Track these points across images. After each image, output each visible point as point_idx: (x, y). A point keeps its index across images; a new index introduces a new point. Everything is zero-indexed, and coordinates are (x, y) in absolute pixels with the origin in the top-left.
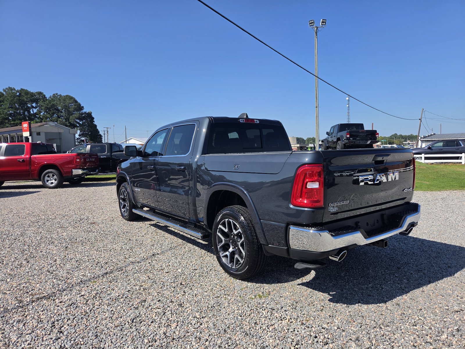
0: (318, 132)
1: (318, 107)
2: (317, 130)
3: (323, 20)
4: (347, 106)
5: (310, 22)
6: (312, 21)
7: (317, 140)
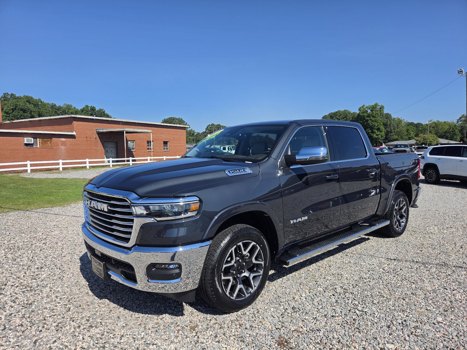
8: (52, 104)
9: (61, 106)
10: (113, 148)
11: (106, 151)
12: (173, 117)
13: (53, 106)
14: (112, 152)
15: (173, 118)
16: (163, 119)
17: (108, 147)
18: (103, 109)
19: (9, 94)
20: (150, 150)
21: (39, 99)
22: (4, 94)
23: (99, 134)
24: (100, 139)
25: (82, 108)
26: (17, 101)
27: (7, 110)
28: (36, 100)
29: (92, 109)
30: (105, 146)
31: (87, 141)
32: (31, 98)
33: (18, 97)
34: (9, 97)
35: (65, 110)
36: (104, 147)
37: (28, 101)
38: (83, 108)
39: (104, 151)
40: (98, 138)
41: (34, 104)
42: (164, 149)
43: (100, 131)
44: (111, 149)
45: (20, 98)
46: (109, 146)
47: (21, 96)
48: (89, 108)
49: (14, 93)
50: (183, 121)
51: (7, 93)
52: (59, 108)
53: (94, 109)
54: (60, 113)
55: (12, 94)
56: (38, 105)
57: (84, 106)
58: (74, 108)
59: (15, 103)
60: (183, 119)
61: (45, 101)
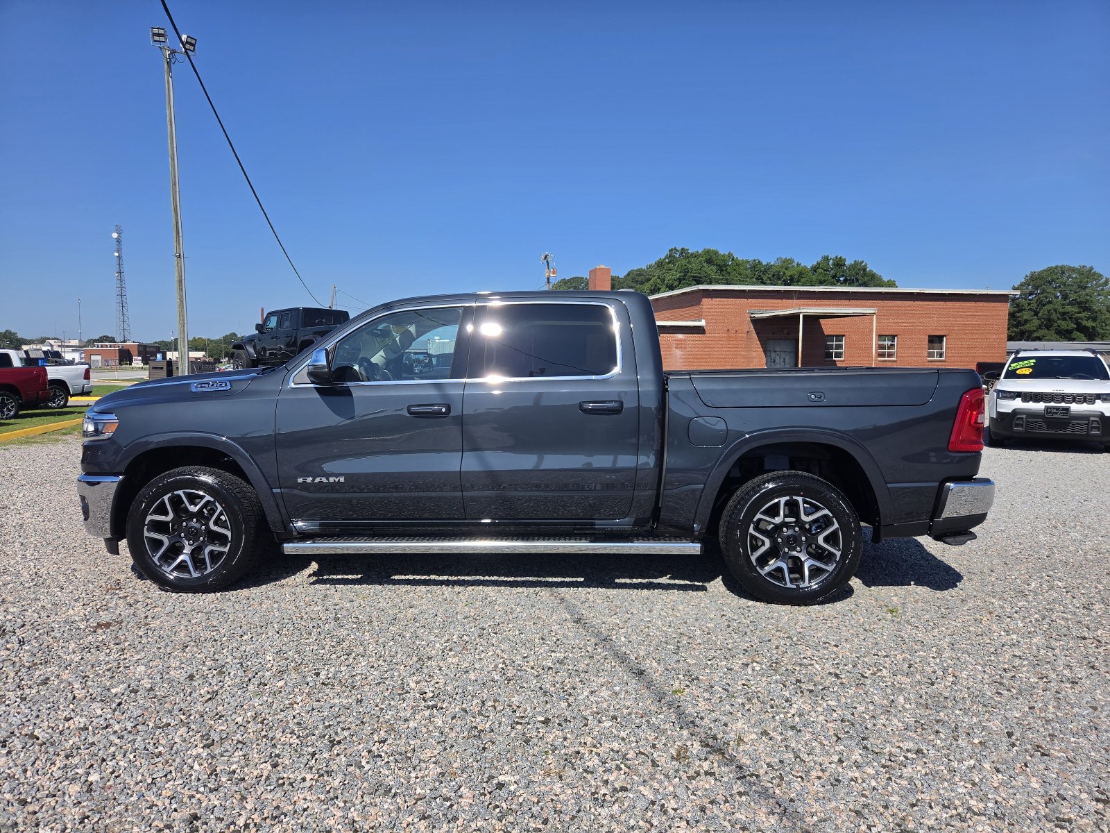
0: (184, 320)
1: (182, 257)
2: (183, 316)
3: (188, 37)
4: (116, 254)
5: (156, 31)
6: (161, 32)
7: (184, 341)
8: (754, 260)
9: (772, 264)
10: (787, 353)
11: (769, 360)
12: (1060, 265)
13: (756, 265)
14: (784, 362)
15: (1062, 267)
16: (1028, 274)
17: (775, 351)
18: (863, 262)
19: (677, 250)
20: (886, 359)
21: (729, 254)
22: (671, 251)
23: (757, 322)
24: (758, 333)
25: (815, 263)
26: (689, 262)
27: (671, 282)
28: (724, 256)
29: (838, 265)
30: (768, 349)
31: (729, 337)
32: (715, 254)
33: (692, 254)
34: (677, 256)
35: (779, 272)
36: (765, 352)
37: (709, 261)
38: (818, 263)
39: (765, 360)
40: (754, 332)
41: (717, 265)
42: (931, 355)
43: (756, 316)
44: (783, 355)
45: (695, 256)
46: (778, 349)
47: (697, 252)
48: (831, 262)
49: (686, 248)
50: (1095, 273)
51: (675, 249)
52: (768, 268)
53: (840, 263)
54: (768, 278)
55: (683, 249)
56: (725, 266)
57: (819, 259)
58: (798, 265)
59: (685, 265)
60: (1097, 269)
61: (740, 256)
